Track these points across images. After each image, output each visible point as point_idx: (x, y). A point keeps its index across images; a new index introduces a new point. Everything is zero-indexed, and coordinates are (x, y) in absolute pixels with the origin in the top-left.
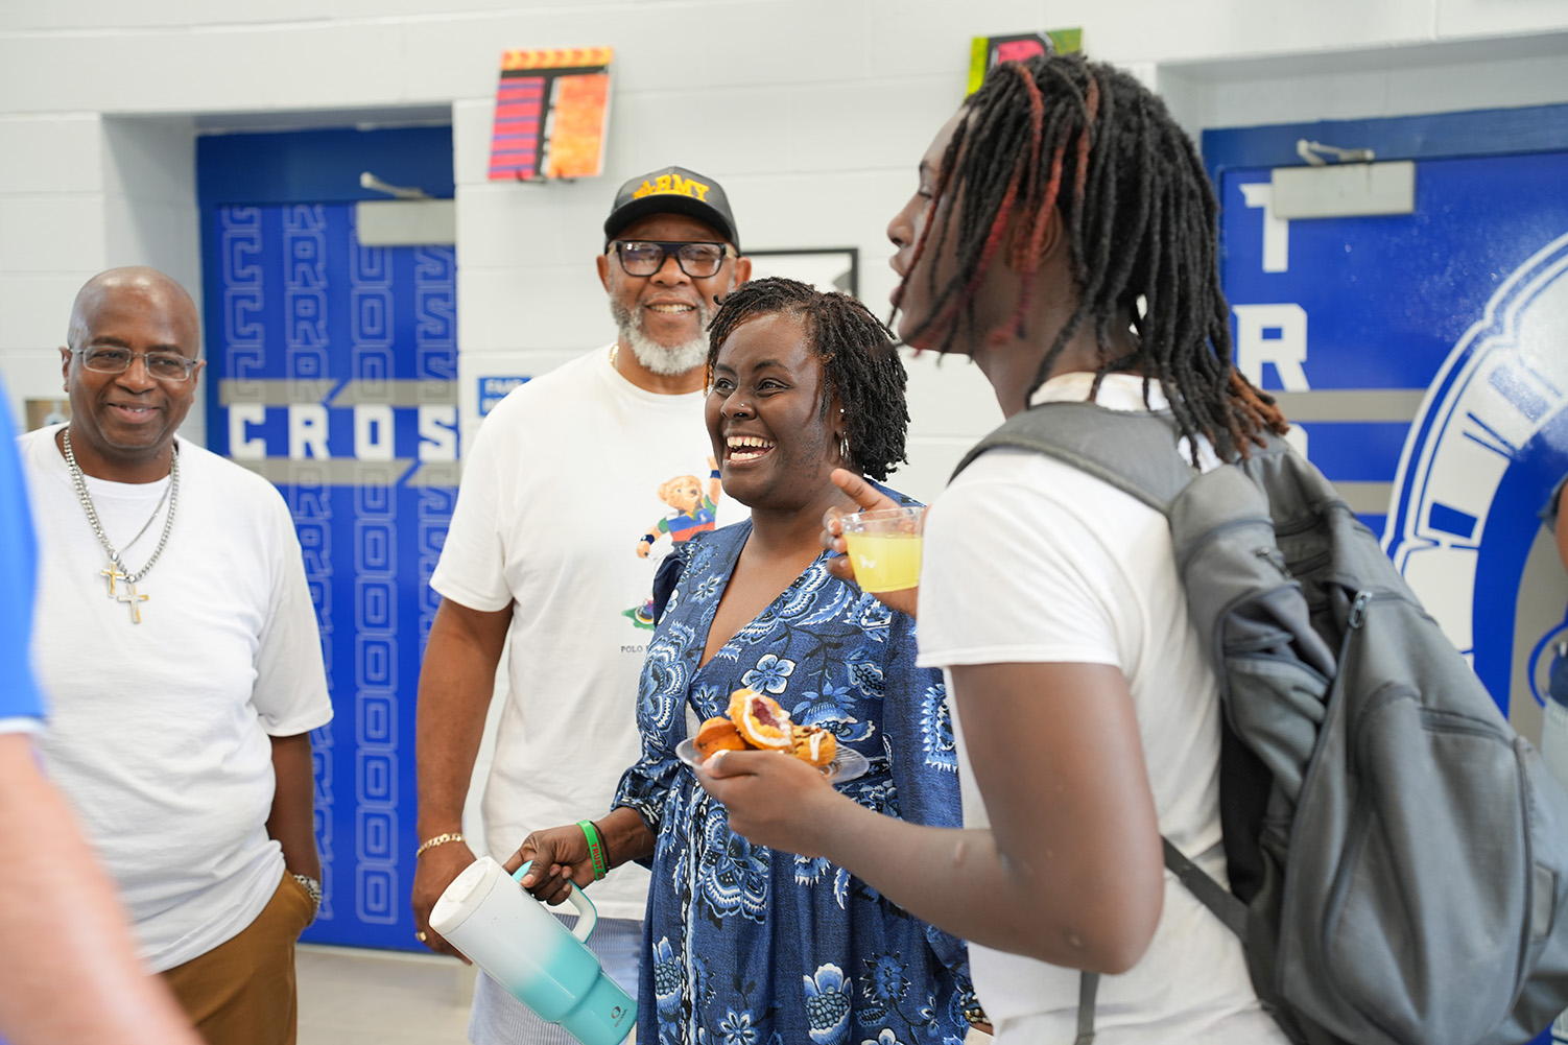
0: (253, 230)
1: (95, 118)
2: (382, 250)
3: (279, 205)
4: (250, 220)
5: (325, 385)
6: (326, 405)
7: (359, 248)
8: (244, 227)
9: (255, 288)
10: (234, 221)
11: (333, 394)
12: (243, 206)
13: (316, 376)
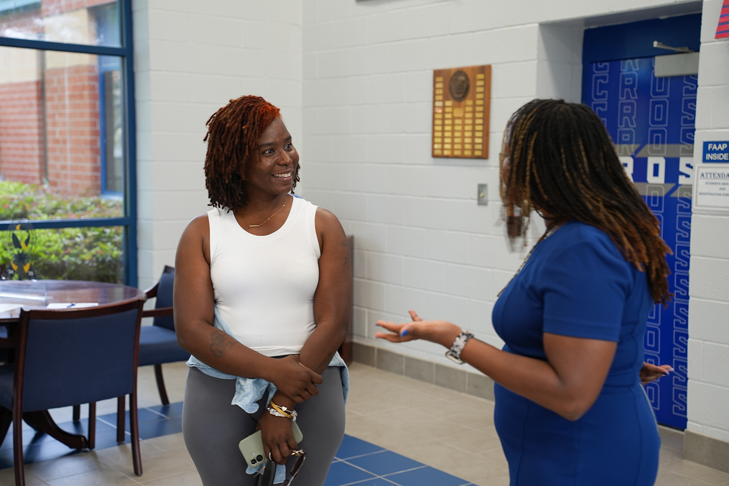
0: (606, 73)
1: (537, 25)
2: (666, 78)
3: (619, 60)
4: (605, 68)
5: (634, 147)
6: (633, 157)
7: (655, 78)
8: (602, 72)
9: (605, 101)
10: (598, 69)
11: (637, 151)
12: (602, 62)
13: (630, 142)
